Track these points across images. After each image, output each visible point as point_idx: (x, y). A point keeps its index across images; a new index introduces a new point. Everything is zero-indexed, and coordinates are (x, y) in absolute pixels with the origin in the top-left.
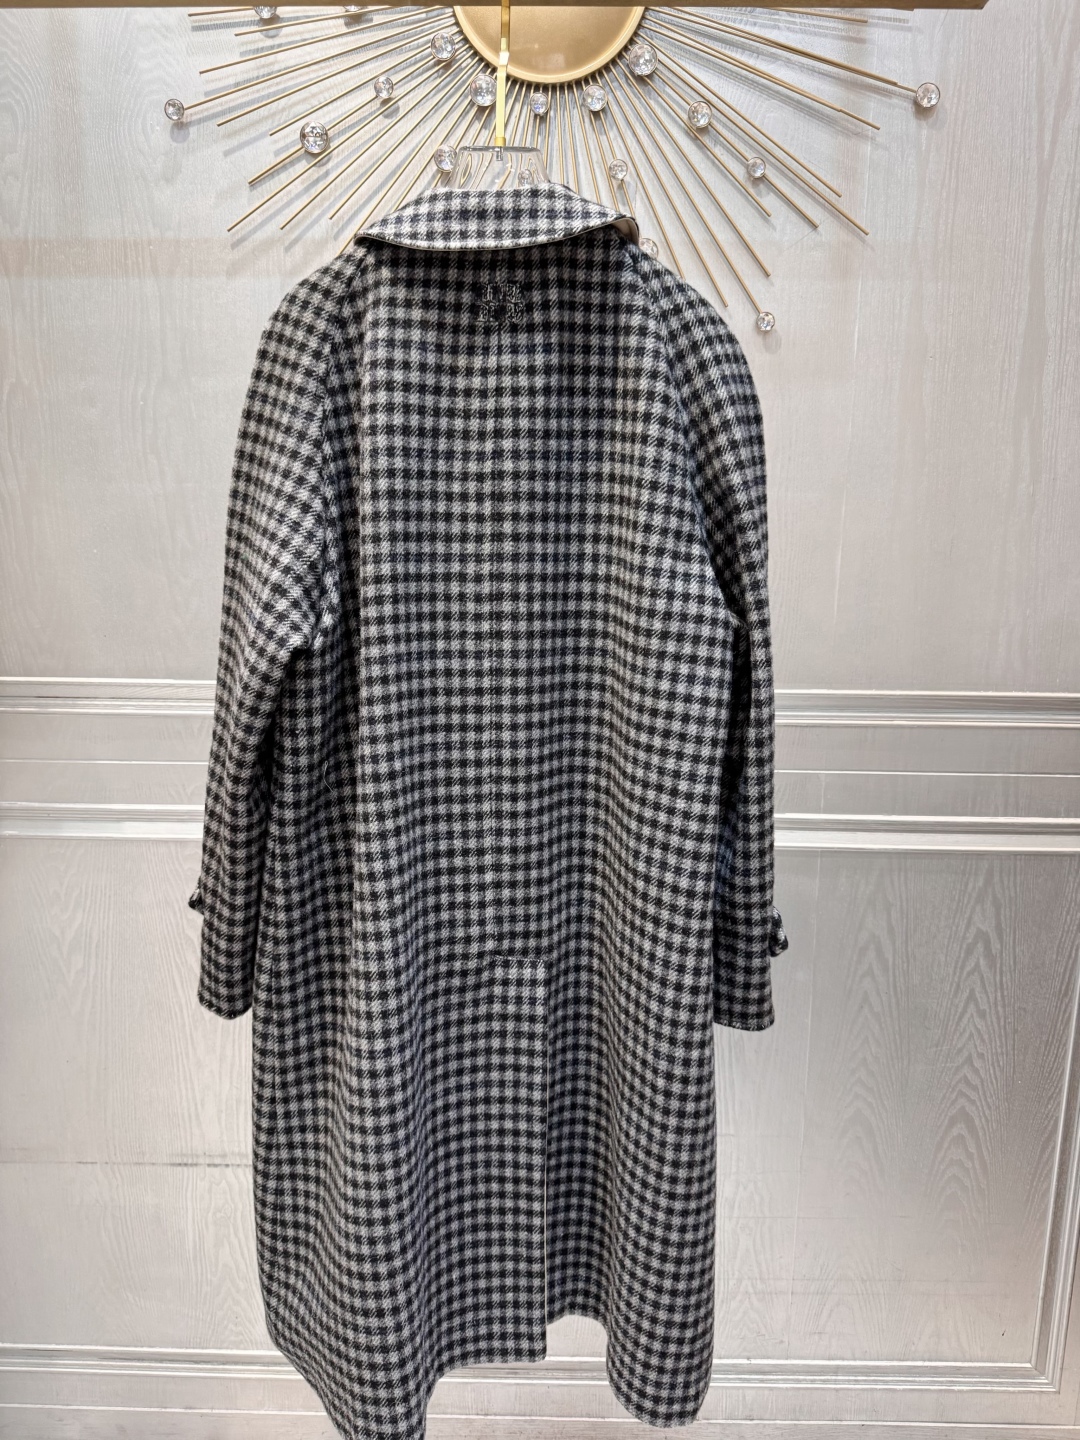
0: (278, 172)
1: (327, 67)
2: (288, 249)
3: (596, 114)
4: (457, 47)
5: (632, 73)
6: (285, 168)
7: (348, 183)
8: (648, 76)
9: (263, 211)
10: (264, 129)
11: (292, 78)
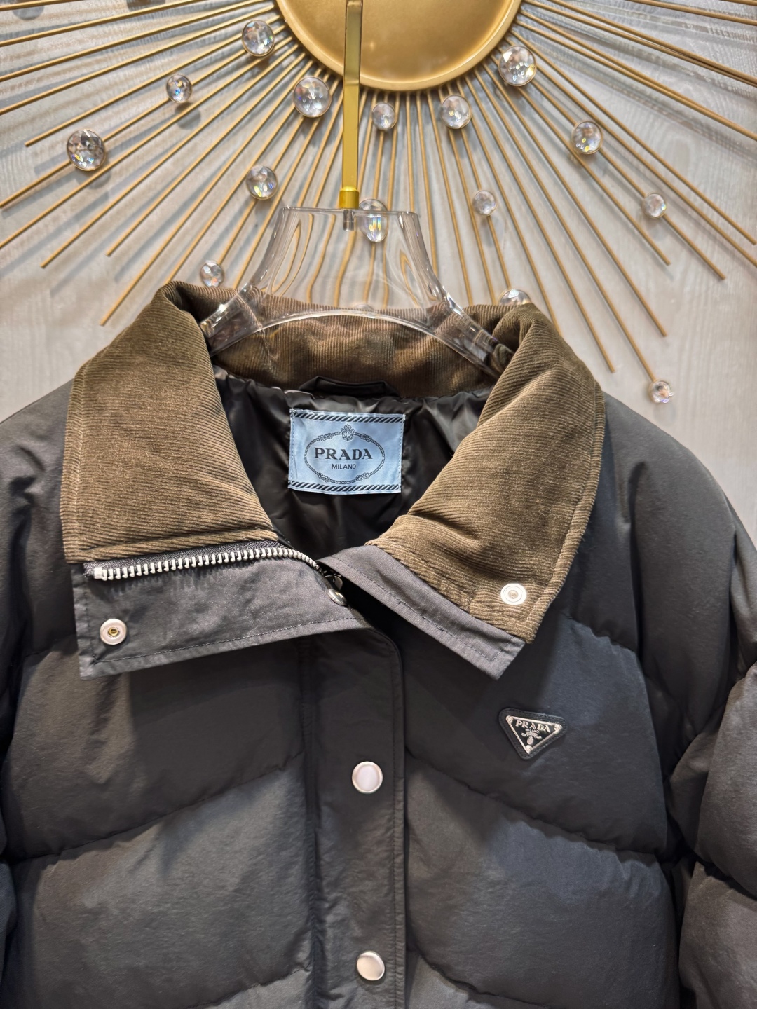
0: (40, 194)
1: (105, 60)
2: (54, 292)
3: (457, 132)
4: (276, 40)
5: (502, 81)
6: (49, 188)
7: (134, 209)
8: (524, 87)
9: (22, 244)
10: (20, 139)
11: (58, 74)
